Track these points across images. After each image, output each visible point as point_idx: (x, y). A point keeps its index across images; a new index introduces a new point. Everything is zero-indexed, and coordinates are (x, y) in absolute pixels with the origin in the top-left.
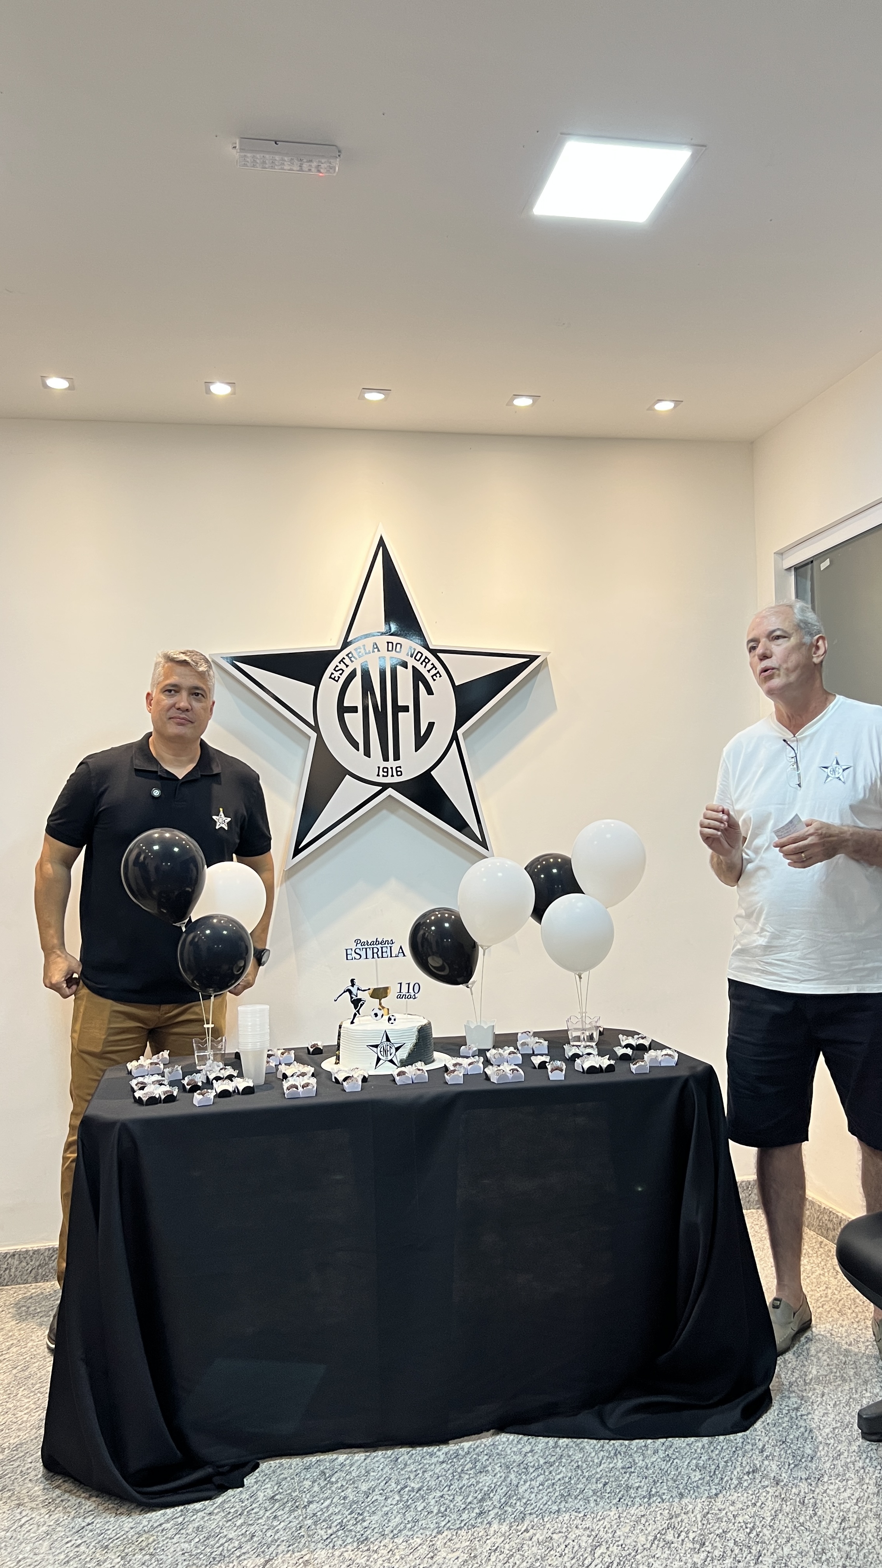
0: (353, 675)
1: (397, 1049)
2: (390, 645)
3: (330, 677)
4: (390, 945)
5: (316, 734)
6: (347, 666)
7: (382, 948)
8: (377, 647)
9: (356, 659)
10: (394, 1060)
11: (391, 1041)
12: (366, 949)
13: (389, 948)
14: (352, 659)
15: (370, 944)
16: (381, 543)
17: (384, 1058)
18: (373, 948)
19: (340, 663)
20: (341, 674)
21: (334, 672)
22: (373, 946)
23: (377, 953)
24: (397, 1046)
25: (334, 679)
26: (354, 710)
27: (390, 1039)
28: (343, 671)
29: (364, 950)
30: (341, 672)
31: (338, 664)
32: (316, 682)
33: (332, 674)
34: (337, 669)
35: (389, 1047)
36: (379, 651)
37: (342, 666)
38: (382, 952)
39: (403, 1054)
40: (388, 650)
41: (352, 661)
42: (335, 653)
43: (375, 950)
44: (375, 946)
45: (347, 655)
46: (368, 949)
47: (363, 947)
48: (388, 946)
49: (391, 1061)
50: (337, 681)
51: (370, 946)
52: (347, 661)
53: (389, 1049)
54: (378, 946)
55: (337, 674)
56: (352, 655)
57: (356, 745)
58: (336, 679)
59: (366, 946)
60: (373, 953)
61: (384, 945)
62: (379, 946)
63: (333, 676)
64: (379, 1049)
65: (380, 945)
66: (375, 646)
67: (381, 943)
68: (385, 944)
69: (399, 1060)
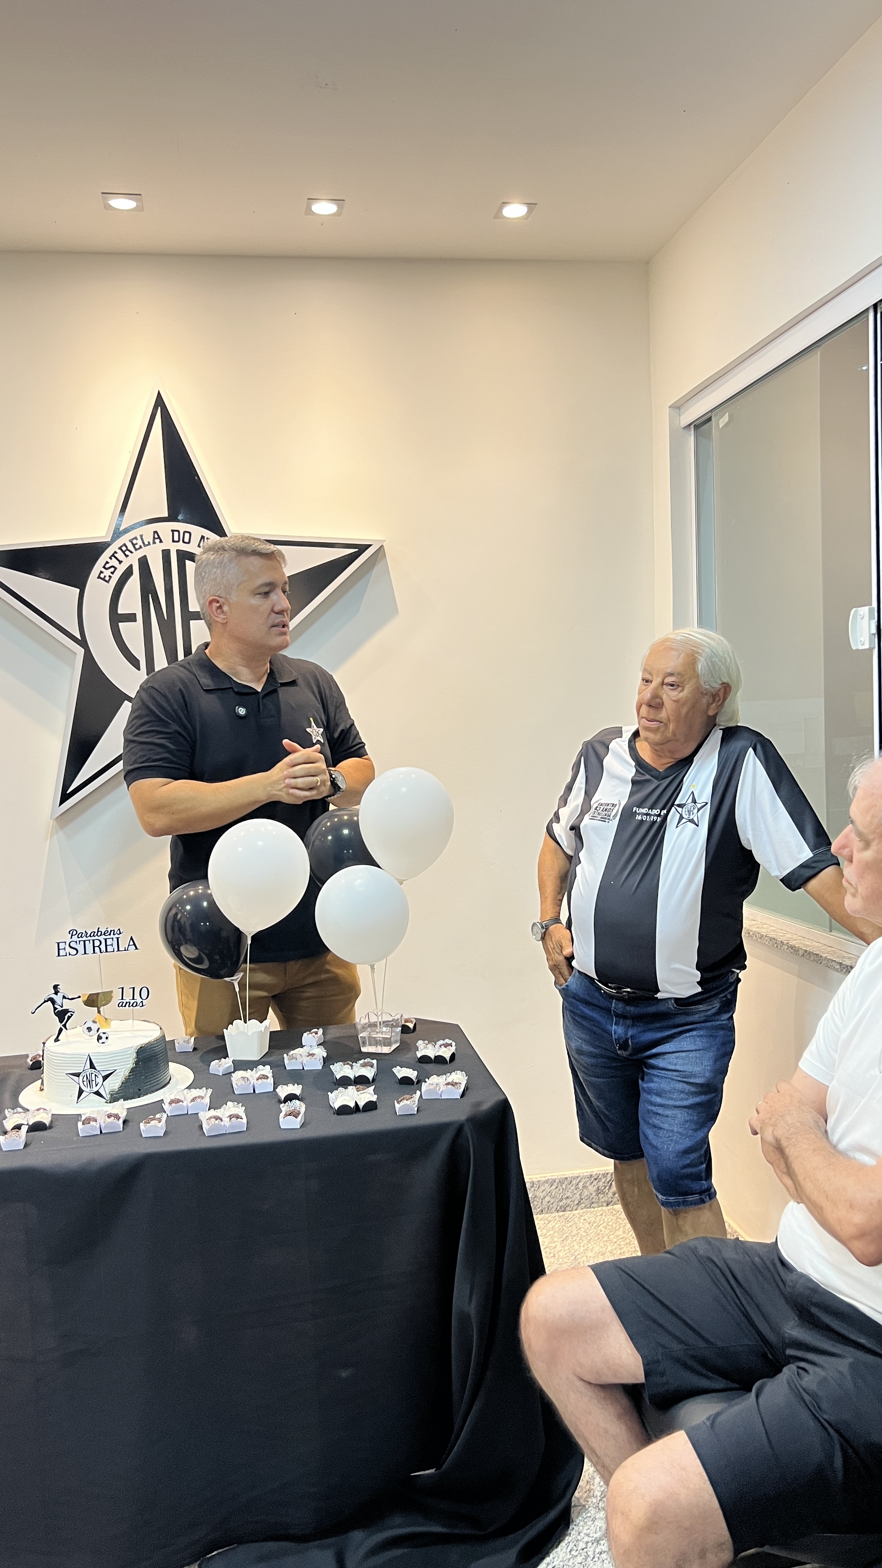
0: (128, 572)
1: (105, 1078)
2: (176, 534)
3: (99, 577)
4: (117, 936)
5: (84, 650)
6: (120, 562)
7: (106, 940)
8: (159, 538)
9: (131, 552)
10: (102, 1091)
11: (97, 1068)
12: (84, 941)
13: (115, 940)
14: (127, 553)
15: (90, 936)
16: (160, 402)
17: (88, 1090)
18: (93, 941)
19: (111, 558)
20: (112, 573)
21: (103, 570)
22: (93, 938)
23: (99, 946)
24: (104, 1074)
25: (104, 579)
26: (131, 618)
27: (95, 1065)
28: (115, 568)
29: (82, 943)
30: (112, 569)
31: (109, 560)
32: (80, 583)
33: (101, 572)
34: (107, 566)
35: (93, 1076)
36: (161, 541)
37: (114, 562)
38: (106, 946)
39: (114, 1083)
40: (173, 541)
41: (127, 556)
42: (106, 545)
43: (97, 943)
44: (97, 937)
45: (120, 548)
46: (87, 942)
47: (81, 939)
48: (114, 937)
49: (97, 1093)
50: (108, 582)
51: (89, 938)
52: (120, 555)
53: (93, 1079)
54: (100, 938)
55: (107, 573)
56: (127, 547)
57: (135, 663)
58: (107, 578)
59: (85, 938)
60: (94, 947)
61: (109, 937)
62: (102, 938)
63: (102, 576)
64: (81, 1078)
65: (104, 937)
66: (156, 536)
67: (104, 934)
68: (110, 934)
69: (107, 1092)
